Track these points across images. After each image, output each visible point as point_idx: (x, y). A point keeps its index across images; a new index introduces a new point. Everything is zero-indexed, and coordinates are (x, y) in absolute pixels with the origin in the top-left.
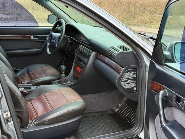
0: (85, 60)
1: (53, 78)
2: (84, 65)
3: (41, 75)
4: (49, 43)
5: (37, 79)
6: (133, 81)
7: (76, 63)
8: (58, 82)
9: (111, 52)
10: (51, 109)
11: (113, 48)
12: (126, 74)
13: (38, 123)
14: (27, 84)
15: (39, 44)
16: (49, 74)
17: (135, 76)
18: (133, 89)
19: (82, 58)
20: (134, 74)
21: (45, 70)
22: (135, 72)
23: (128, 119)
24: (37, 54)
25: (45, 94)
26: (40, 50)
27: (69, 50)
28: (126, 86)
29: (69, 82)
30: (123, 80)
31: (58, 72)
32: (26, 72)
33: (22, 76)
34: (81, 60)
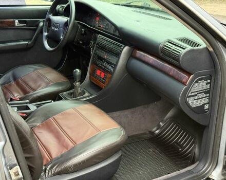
0: (113, 59)
1: (60, 88)
2: (110, 68)
3: (38, 84)
4: (45, 32)
5: (36, 90)
6: (205, 95)
7: (94, 63)
8: (69, 94)
9: (170, 49)
10: (72, 144)
11: (170, 43)
12: (196, 85)
13: (56, 171)
14: (19, 100)
15: (27, 34)
16: (51, 81)
17: (208, 86)
18: (204, 107)
19: (105, 57)
20: (207, 84)
21: (42, 75)
22: (209, 81)
23: (178, 147)
24: (26, 49)
25: (54, 117)
26: (30, 42)
27: (81, 42)
28: (194, 103)
29: (87, 94)
30: (190, 94)
31: (65, 78)
32: (11, 79)
33: (6, 85)
34: (104, 59)
